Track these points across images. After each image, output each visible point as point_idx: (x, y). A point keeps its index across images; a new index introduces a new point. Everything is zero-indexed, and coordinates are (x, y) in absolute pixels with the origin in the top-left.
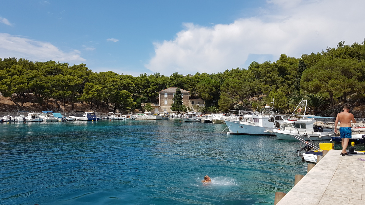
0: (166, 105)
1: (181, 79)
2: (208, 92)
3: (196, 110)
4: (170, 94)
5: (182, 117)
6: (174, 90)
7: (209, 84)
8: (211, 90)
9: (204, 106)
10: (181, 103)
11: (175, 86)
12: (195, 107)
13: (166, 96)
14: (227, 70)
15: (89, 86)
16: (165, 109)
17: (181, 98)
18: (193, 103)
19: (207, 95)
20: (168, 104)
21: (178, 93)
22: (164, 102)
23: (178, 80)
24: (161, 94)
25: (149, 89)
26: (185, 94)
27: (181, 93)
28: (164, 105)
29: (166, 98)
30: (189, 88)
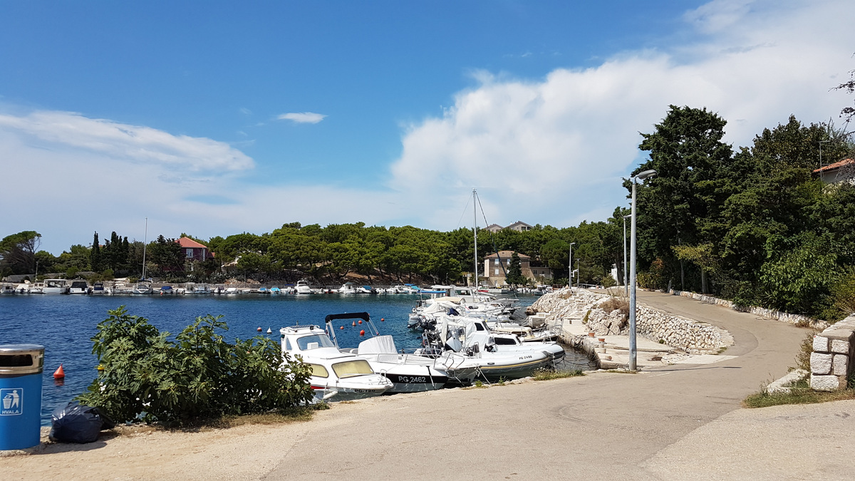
0: (497, 276)
1: (514, 236)
2: (557, 258)
3: (539, 283)
4: (502, 261)
5: (524, 291)
6: (508, 254)
7: (559, 248)
8: (562, 256)
9: (551, 277)
10: (520, 272)
11: (506, 248)
12: (538, 279)
13: (497, 263)
14: (585, 221)
15: (426, 256)
16: (496, 281)
17: (519, 267)
18: (535, 273)
19: (556, 263)
20: (500, 275)
21: (515, 260)
22: (494, 272)
23: (510, 239)
24: (490, 260)
25: (468, 252)
26: (524, 260)
27: (519, 259)
28: (494, 275)
29: (497, 266)
30: (527, 250)
